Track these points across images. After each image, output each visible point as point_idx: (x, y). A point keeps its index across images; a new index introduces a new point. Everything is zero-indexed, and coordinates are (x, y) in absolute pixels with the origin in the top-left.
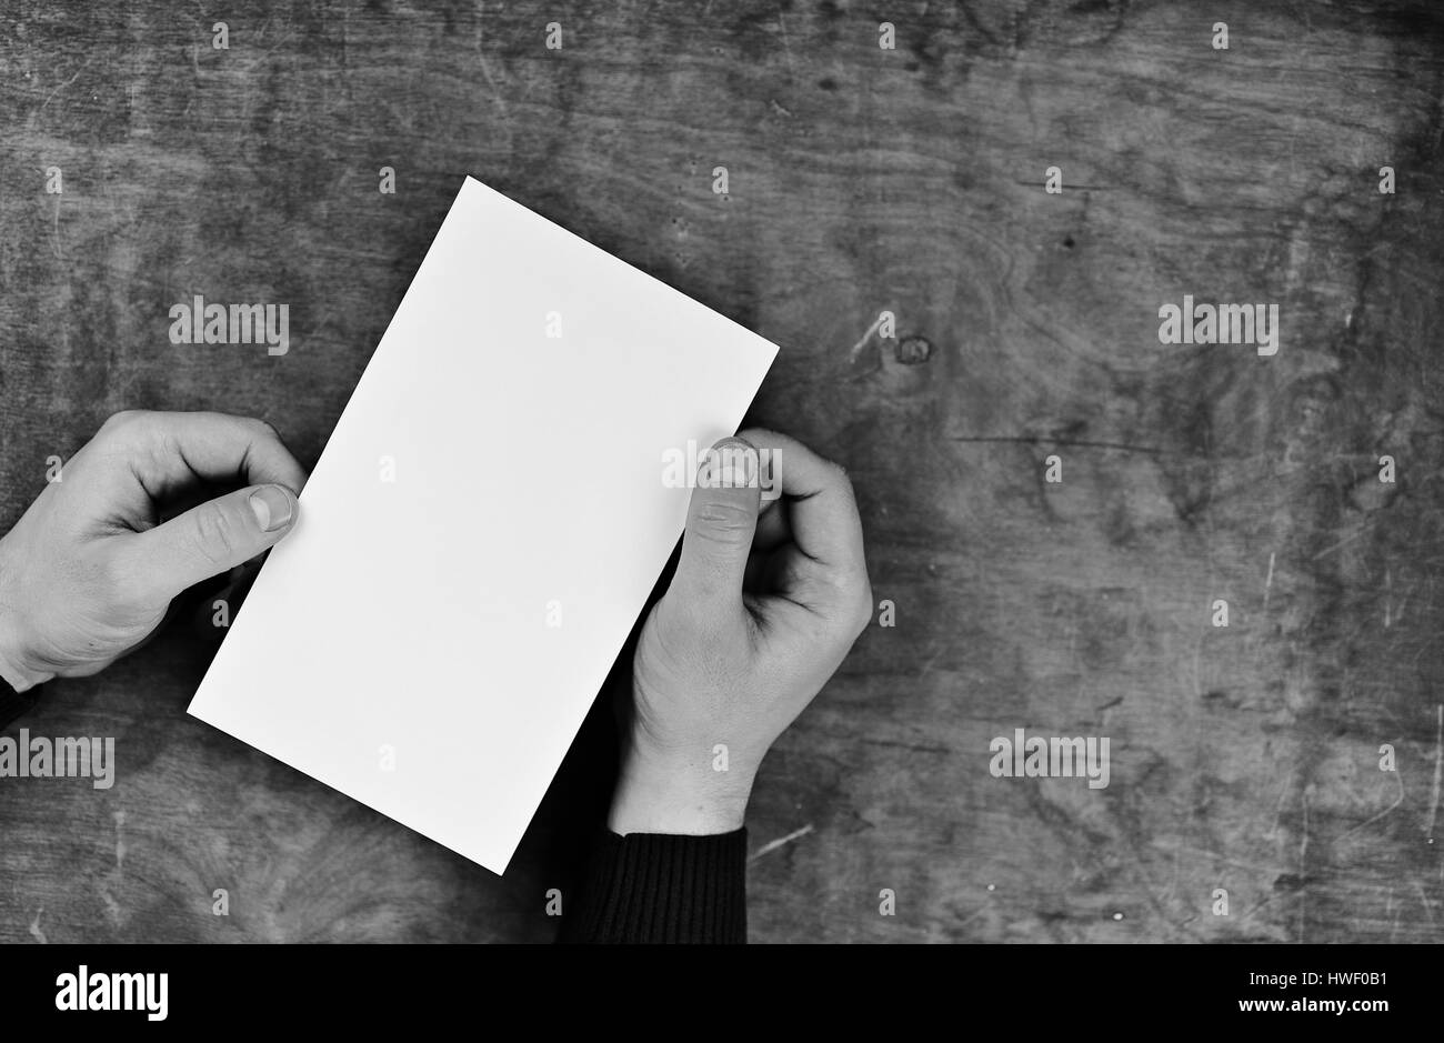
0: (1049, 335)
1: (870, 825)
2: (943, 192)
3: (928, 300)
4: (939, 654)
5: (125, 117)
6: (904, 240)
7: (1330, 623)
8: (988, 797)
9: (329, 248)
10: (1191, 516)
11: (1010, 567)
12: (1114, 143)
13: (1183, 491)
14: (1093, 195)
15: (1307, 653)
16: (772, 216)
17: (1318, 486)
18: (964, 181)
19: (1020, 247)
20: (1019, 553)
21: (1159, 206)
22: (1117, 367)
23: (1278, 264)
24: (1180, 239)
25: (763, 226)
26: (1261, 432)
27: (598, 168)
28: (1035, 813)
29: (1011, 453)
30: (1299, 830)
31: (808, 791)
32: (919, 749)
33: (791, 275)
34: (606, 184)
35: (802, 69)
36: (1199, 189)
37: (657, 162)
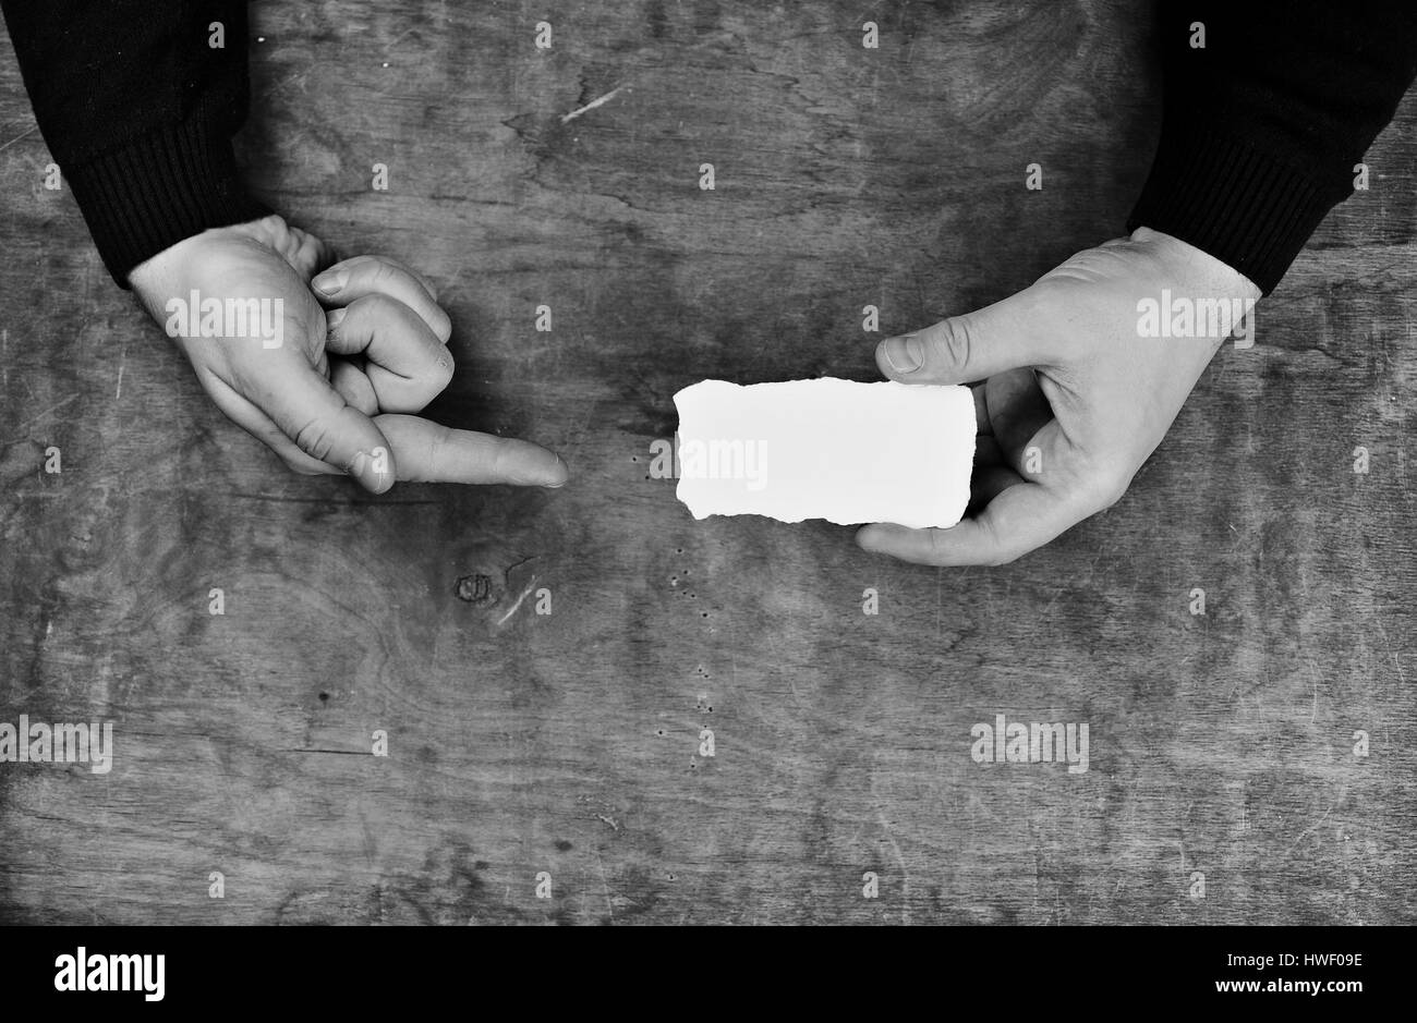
0: (343, 607)
1: (506, 124)
2: (448, 744)
3: (461, 638)
5: (1251, 799)
6: (486, 696)
7: (60, 332)
8: (391, 153)
9: (1048, 676)
10: (199, 433)
12: (282, 797)
13: (207, 457)
14: (302, 745)
15: (83, 302)
16: (616, 717)
17: (77, 465)
18: (427, 755)
19: (372, 692)
21: (237, 735)
22: (275, 577)
23: (120, 680)
24: (216, 703)
25: (624, 706)
26: (132, 517)
27: (786, 760)
28: (345, 139)
31: (567, 155)
32: (462, 199)
33: (596, 660)
34: (778, 744)
35: (589, 861)
36: (199, 753)
37: (729, 768)
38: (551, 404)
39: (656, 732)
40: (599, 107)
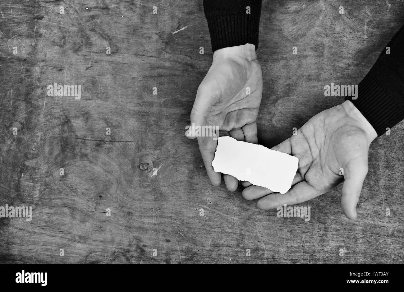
1: (156, 34)
2: (136, 211)
3: (140, 181)
4: (137, 82)
5: (364, 232)
6: (147, 197)
7: (28, 90)
8: (123, 42)
10: (67, 120)
11: (117, 106)
12: (88, 225)
13: (69, 127)
14: (94, 210)
15: (34, 82)
16: (184, 204)
17: (32, 129)
18: (130, 214)
19: (114, 196)
20: (114, 110)
21: (75, 207)
22: (87, 162)
23: (42, 191)
24: (70, 198)
25: (186, 201)
26: (47, 144)
27: (232, 218)
28: (110, 37)
29: (117, 138)
30: (37, 32)
31: (174, 44)
32: (143, 55)
33: (178, 188)
34: (230, 213)
35: (175, 245)
36: (64, 212)
37: (216, 220)
38: (167, 115)
39: (195, 209)
40: (183, 30)
